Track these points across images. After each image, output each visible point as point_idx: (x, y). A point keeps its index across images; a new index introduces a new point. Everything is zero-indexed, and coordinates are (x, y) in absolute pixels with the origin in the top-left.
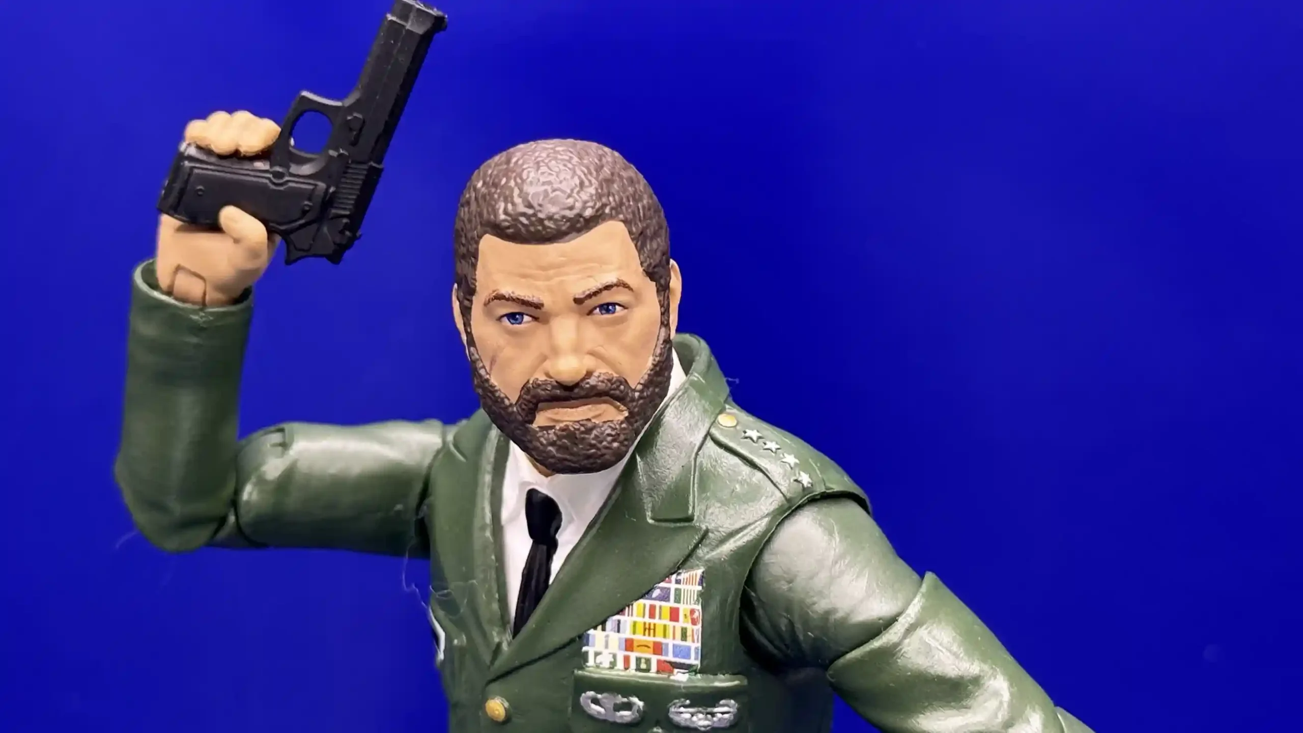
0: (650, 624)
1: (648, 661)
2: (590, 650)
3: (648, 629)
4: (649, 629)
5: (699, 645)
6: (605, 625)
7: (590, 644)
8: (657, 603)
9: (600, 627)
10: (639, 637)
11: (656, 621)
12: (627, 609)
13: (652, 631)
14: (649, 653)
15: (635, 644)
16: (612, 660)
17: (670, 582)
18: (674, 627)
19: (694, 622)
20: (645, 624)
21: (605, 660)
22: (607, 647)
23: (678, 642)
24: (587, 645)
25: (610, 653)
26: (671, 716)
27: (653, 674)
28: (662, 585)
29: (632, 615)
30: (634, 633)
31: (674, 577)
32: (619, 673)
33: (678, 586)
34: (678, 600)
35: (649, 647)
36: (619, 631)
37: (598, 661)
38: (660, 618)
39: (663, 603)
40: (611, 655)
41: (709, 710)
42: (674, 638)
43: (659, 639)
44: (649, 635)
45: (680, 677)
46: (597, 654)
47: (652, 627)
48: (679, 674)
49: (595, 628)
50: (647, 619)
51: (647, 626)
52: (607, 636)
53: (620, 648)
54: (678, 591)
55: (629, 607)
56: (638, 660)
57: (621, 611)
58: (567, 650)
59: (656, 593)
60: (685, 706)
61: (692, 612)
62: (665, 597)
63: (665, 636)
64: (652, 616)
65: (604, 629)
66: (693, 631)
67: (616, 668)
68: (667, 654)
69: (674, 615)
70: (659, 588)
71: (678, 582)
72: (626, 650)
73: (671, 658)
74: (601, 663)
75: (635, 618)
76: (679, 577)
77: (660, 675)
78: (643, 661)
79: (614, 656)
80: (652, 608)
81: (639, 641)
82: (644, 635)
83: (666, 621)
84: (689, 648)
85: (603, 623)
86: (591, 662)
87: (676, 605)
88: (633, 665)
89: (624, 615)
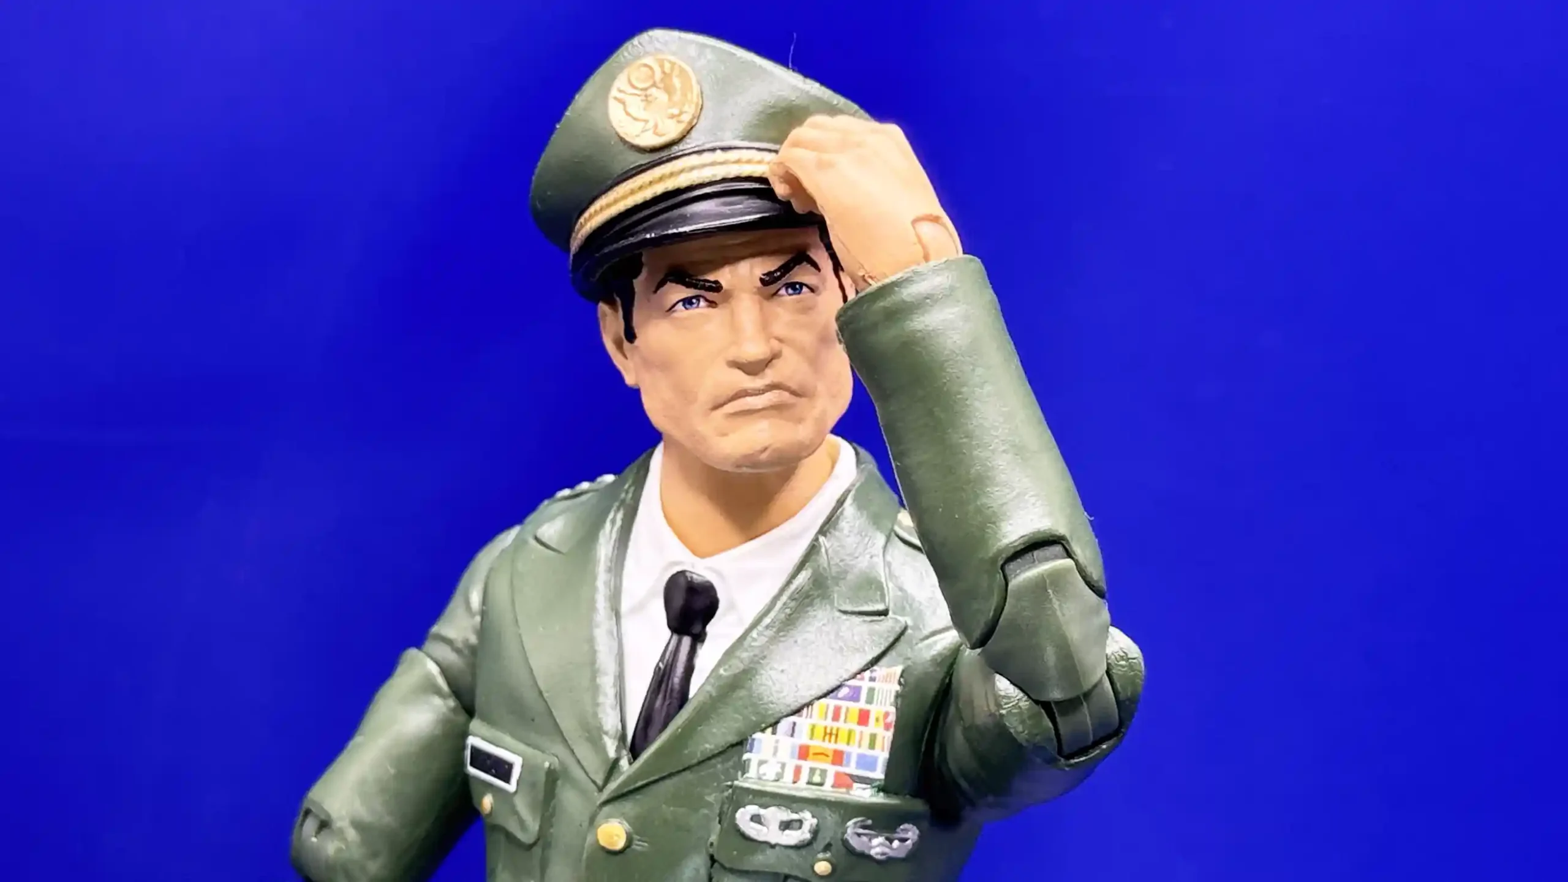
2: (751, 757)
3: (829, 734)
4: (831, 734)
6: (776, 728)
7: (754, 751)
8: (844, 704)
9: (770, 730)
10: (817, 744)
11: (840, 724)
12: (805, 709)
13: (833, 737)
15: (811, 751)
16: (780, 770)
18: (861, 733)
20: (826, 728)
21: (770, 771)
22: (775, 753)
24: (751, 751)
25: (778, 763)
27: (828, 786)
28: (852, 682)
29: (811, 717)
30: (812, 737)
31: (867, 674)
33: (872, 684)
34: (870, 701)
35: (827, 756)
36: (792, 735)
37: (761, 772)
38: (845, 721)
39: (851, 704)
40: (780, 765)
42: (860, 746)
43: (841, 746)
44: (830, 741)
46: (761, 763)
47: (834, 732)
49: (763, 730)
50: (829, 722)
51: (828, 731)
52: (777, 741)
53: (792, 757)
54: (871, 690)
56: (812, 771)
57: (797, 711)
59: (844, 691)
61: (887, 715)
62: (855, 696)
63: (848, 744)
64: (836, 717)
65: (774, 733)
69: (864, 718)
71: (872, 679)
74: (764, 774)
75: (814, 721)
76: (874, 674)
78: (818, 772)
79: (783, 766)
81: (815, 747)
82: (824, 740)
83: (853, 725)
85: (774, 725)
86: (752, 772)
87: (867, 707)
88: (804, 776)
89: (801, 716)
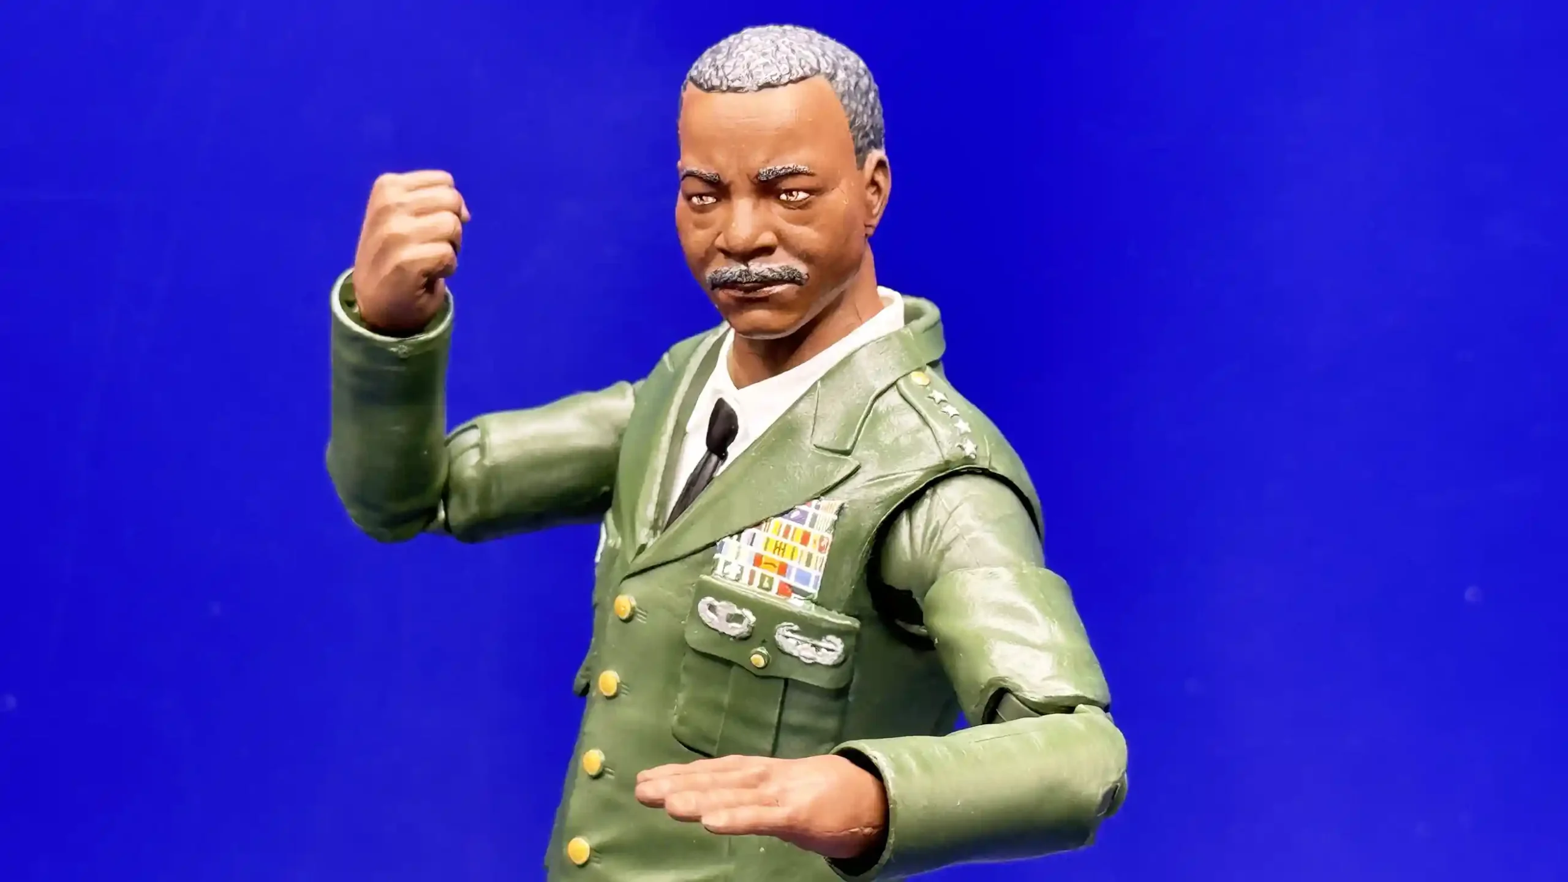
0: (781, 543)
1: (771, 580)
5: (821, 574)
14: (772, 571)
17: (810, 506)
19: (821, 549)
23: (803, 567)
26: (776, 637)
32: (742, 588)
41: (816, 642)
45: (796, 604)
48: (796, 599)
55: (766, 521)
58: (699, 556)
60: (793, 632)
66: (817, 557)
67: (740, 581)
68: (789, 578)
70: (799, 510)
72: (754, 565)
73: (791, 580)
77: (778, 596)
80: (788, 528)
84: (809, 575)
